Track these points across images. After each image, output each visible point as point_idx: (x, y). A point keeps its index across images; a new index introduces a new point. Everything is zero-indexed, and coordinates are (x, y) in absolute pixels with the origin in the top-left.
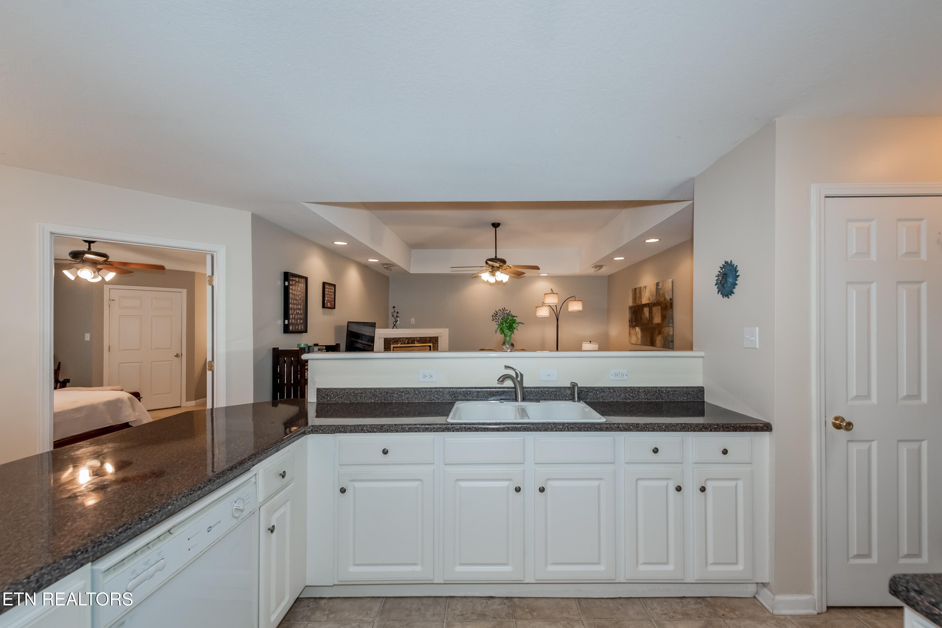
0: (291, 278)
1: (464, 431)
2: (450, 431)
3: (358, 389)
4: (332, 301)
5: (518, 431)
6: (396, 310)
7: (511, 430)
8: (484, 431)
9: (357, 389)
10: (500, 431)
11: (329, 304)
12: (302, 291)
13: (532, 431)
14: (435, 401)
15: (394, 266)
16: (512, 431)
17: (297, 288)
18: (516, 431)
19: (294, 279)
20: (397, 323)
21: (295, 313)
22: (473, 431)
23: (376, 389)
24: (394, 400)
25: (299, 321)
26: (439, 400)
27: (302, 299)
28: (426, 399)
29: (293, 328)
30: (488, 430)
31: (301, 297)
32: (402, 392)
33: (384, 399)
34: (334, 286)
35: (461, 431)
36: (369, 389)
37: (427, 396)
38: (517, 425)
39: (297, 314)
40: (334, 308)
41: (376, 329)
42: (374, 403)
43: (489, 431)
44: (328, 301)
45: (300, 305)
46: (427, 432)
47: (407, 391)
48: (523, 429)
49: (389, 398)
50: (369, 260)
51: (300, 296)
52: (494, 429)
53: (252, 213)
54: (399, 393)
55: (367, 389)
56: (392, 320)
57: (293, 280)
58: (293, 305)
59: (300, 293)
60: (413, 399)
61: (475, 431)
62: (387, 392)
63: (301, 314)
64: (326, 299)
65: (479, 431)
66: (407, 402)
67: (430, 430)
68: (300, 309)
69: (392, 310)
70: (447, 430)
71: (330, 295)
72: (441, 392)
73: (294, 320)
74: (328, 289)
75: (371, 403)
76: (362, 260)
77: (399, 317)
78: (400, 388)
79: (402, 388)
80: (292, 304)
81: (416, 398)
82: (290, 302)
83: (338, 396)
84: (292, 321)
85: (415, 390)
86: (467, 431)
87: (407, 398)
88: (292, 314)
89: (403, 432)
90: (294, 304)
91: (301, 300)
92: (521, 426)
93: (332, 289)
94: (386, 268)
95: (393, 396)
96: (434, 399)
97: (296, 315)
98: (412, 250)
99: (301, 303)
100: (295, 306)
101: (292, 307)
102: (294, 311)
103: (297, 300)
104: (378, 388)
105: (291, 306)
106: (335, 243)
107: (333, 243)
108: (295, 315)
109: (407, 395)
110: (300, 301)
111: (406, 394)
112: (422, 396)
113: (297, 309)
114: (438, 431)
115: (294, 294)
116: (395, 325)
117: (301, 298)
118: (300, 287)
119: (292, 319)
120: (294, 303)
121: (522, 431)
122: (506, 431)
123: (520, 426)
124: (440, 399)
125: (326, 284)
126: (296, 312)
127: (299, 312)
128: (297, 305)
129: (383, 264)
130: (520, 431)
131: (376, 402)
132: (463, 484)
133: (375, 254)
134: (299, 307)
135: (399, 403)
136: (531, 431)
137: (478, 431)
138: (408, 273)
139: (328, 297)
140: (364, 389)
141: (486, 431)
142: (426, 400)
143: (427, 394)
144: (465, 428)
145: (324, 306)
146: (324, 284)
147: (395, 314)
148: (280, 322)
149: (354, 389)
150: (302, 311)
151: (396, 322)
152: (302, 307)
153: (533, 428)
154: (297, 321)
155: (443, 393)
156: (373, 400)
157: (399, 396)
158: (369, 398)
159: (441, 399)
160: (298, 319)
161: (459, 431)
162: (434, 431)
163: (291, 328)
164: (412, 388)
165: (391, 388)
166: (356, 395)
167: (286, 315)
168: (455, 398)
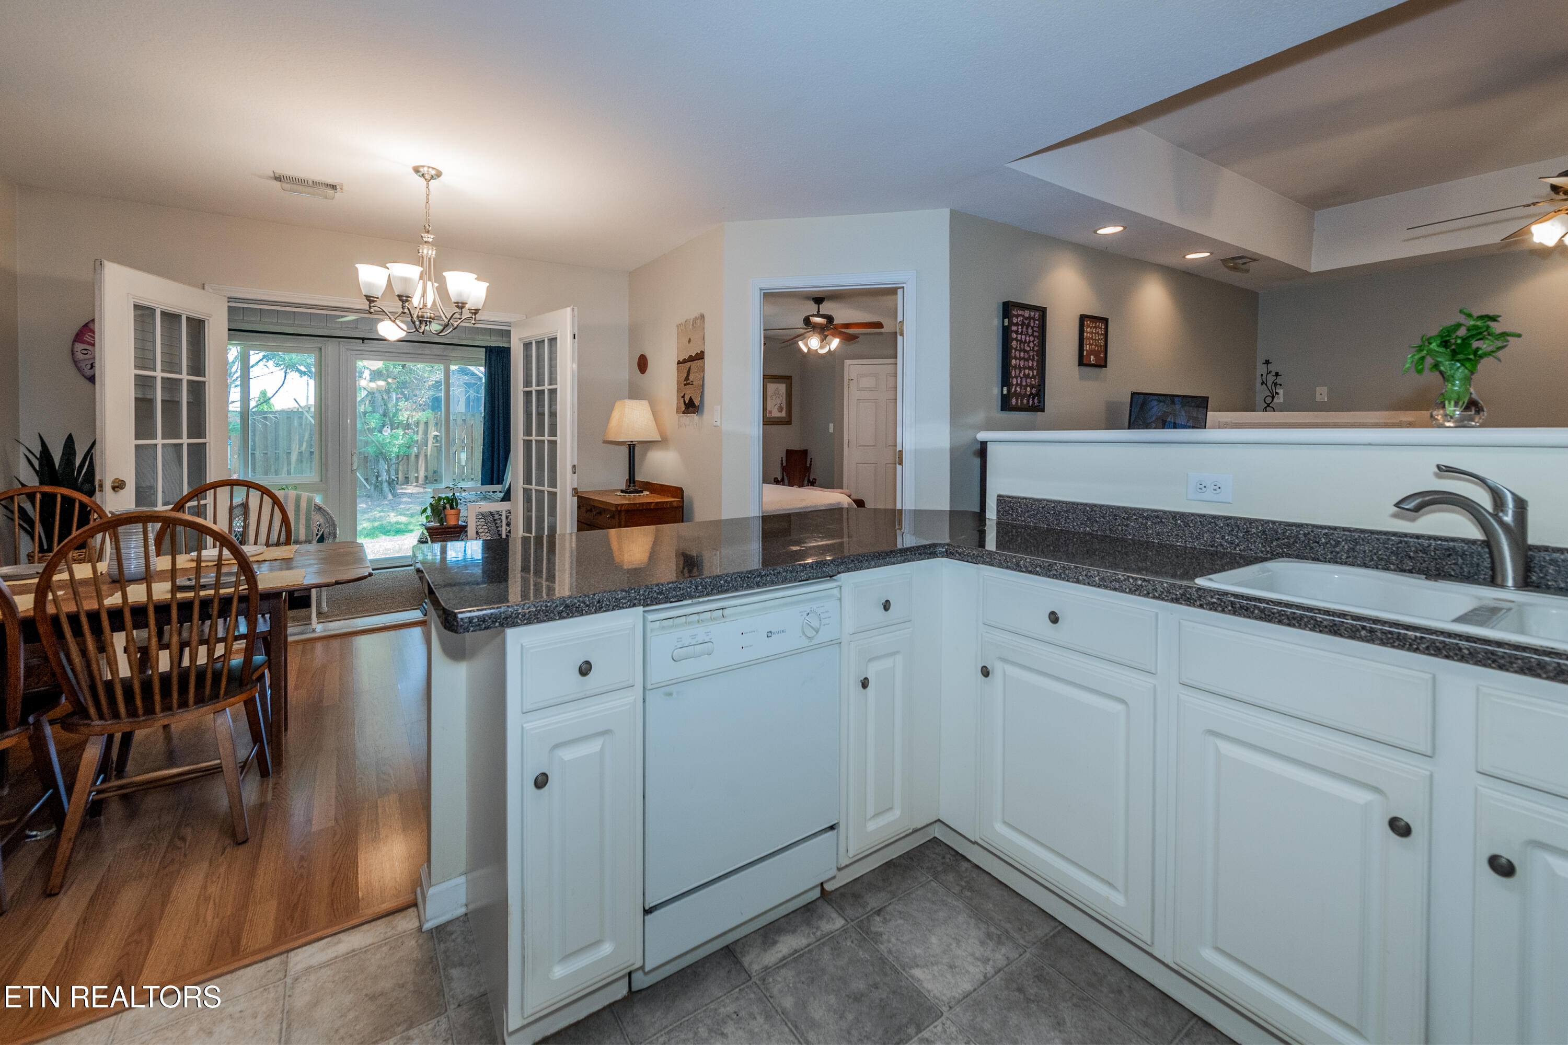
0: (1015, 313)
1: (1229, 613)
2: (1194, 606)
3: (1063, 502)
4: (1100, 352)
5: (1409, 650)
6: (1273, 368)
7: (1382, 640)
8: (1289, 625)
9: (1059, 502)
10: (1341, 636)
11: (1092, 357)
12: (1035, 334)
13: (1467, 662)
14: (1224, 549)
15: (1254, 260)
16: (1383, 643)
17: (1027, 329)
18: (1401, 647)
19: (1020, 312)
20: (1275, 400)
21: (1022, 375)
22: (1256, 618)
23: (1095, 505)
24: (1130, 534)
25: (1028, 389)
26: (1235, 548)
27: (1036, 348)
28: (1202, 541)
29: (1017, 402)
30: (1300, 625)
31: (1035, 345)
32: (1147, 518)
33: (1110, 529)
34: (1105, 321)
35: (1223, 611)
36: (1082, 504)
37: (1206, 535)
38: (1407, 630)
39: (1027, 376)
40: (1105, 366)
41: (1209, 413)
42: (1090, 534)
43: (1304, 629)
44: (1091, 352)
45: (1033, 360)
46: (1139, 595)
47: (1158, 517)
48: (1428, 648)
49: (1120, 528)
50: (1188, 257)
51: (1031, 345)
52: (1319, 626)
53: (951, 210)
54: (1140, 520)
55: (1078, 504)
56: (1261, 392)
57: (1017, 316)
58: (1018, 361)
59: (1032, 339)
60: (1171, 538)
61: (1261, 619)
62: (1115, 515)
63: (1034, 377)
64: (1087, 347)
65: (1274, 623)
66: (1158, 543)
67: (1145, 592)
68: (1031, 368)
69: (1261, 369)
70: (1185, 601)
71: (1095, 340)
72: (1241, 528)
73: (1021, 388)
74: (1091, 328)
75: (1085, 534)
76: (1171, 260)
77: (1281, 385)
78: (1144, 510)
79: (1148, 510)
80: (1016, 358)
81: (1177, 535)
82: (1013, 355)
83: (1028, 511)
84: (1016, 390)
85: (1175, 517)
86: (1240, 615)
87: (1158, 534)
88: (1016, 377)
89: (1089, 584)
90: (1020, 359)
91: (1033, 350)
92: (1422, 638)
93: (1101, 328)
94: (1235, 268)
95: (1127, 526)
96: (1222, 545)
97: (1024, 379)
98: (1316, 213)
99: (1033, 356)
100: (1022, 363)
101: (1016, 364)
102: (1020, 372)
103: (1025, 351)
104: (1099, 505)
105: (1014, 362)
106: (1100, 232)
107: (1095, 232)
108: (1021, 378)
109: (1157, 526)
110: (1031, 353)
111: (1155, 523)
112: (1192, 534)
113: (1025, 368)
114: (1163, 599)
115: (1021, 341)
116: (1268, 405)
117: (1033, 348)
118: (1032, 328)
119: (1017, 385)
120: (1020, 357)
121: (1424, 653)
122: (1361, 639)
123: (1418, 635)
124: (1238, 545)
125: (1086, 319)
126: (1024, 374)
127: (1029, 374)
128: (1027, 360)
129: (1225, 261)
130: (1416, 650)
131: (1095, 533)
132: (1226, 748)
133: (1199, 242)
134: (1030, 365)
135: (1141, 544)
136: (1462, 659)
137: (1270, 621)
138: (1307, 273)
139: (1091, 344)
140: (1073, 503)
141: (1294, 626)
142: (1202, 544)
143: (1205, 529)
144: (1232, 603)
145: (1081, 363)
146: (1083, 318)
147: (1271, 379)
148: (996, 391)
149: (1054, 502)
150: (1035, 372)
151: (1273, 397)
152: (1035, 364)
153: (1470, 653)
154: (1026, 389)
155: (1247, 532)
156: (1088, 529)
157: (1139, 527)
158: (1082, 524)
159: (1242, 548)
160: (1027, 386)
161: (1216, 610)
162: (1155, 597)
163: (1014, 401)
164: (1170, 512)
165: (1123, 508)
166: (1058, 515)
167: (1005, 380)
168: (1282, 549)
